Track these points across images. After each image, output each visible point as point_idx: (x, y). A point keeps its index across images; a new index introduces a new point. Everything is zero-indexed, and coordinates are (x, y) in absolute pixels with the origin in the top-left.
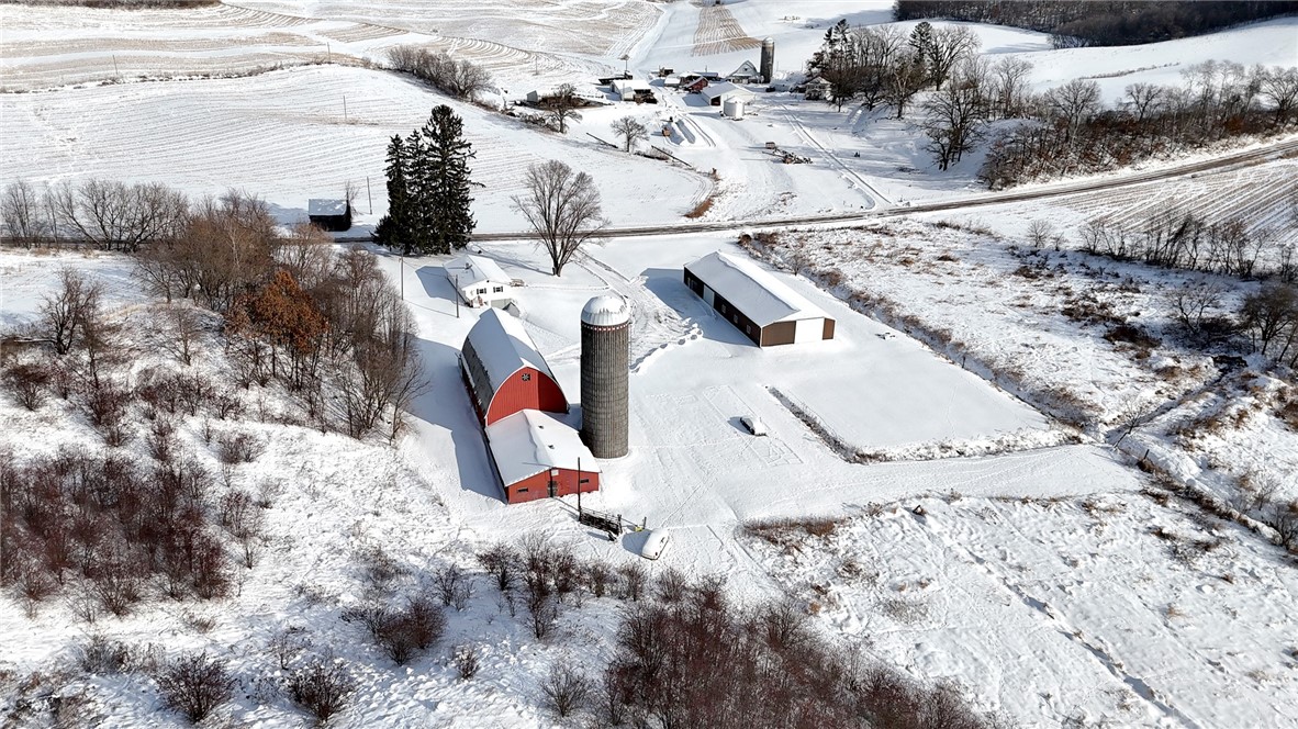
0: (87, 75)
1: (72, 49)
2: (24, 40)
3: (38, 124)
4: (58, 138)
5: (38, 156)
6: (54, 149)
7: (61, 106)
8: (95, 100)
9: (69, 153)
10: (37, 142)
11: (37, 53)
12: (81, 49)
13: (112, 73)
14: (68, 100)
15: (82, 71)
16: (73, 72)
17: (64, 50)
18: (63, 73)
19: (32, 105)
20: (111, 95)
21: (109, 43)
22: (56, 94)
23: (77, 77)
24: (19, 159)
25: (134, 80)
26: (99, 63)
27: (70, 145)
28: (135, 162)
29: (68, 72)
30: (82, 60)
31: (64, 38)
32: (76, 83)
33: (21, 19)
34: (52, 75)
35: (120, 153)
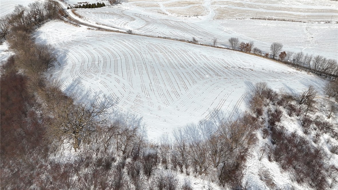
0: (323, 20)
1: (321, 12)
2: (310, 8)
3: (306, 32)
4: (309, 36)
5: (303, 40)
6: (307, 39)
7: (313, 27)
8: (322, 27)
9: (310, 41)
10: (304, 37)
11: (312, 12)
12: (323, 12)
13: (329, 20)
14: (315, 26)
15: (322, 18)
16: (319, 18)
17: (319, 12)
18: (316, 18)
19: (306, 26)
20: (326, 27)
21: (332, 11)
22: (313, 24)
23: (320, 20)
24: (298, 41)
25: (335, 23)
26: (326, 17)
27: (311, 39)
28: (326, 47)
29: (318, 18)
30: (322, 15)
31: (321, 8)
32: (319, 22)
33: (312, 3)
34: (314, 19)
35: (323, 44)
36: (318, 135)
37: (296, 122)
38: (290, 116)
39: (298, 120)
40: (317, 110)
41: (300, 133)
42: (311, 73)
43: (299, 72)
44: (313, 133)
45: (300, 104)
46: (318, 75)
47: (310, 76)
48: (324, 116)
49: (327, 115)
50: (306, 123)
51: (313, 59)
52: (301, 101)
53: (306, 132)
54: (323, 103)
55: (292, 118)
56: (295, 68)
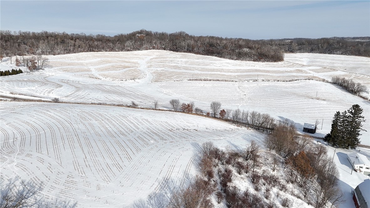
0: (251, 79)
1: (248, 72)
2: (238, 69)
3: (238, 90)
4: (242, 94)
5: (238, 98)
6: (241, 97)
7: (244, 86)
8: (251, 85)
9: (244, 98)
10: (238, 94)
11: (241, 72)
12: (250, 72)
13: (256, 78)
14: (246, 85)
15: (250, 77)
16: (247, 78)
17: (246, 72)
18: (245, 78)
19: (238, 85)
20: (255, 84)
21: (256, 71)
22: (243, 83)
23: (248, 79)
24: (234, 99)
25: (261, 81)
26: (253, 76)
27: (244, 96)
28: (258, 103)
29: (246, 78)
30: (250, 75)
31: (247, 69)
32: (248, 80)
33: (239, 64)
34: (243, 78)
35: (255, 100)
36: (268, 190)
37: (246, 180)
38: (240, 174)
39: (248, 177)
40: (262, 165)
41: (252, 191)
42: (250, 128)
43: (239, 128)
44: (263, 188)
45: (247, 160)
46: (256, 129)
47: (250, 131)
48: (270, 169)
49: (272, 168)
50: (255, 179)
51: (249, 115)
52: (247, 157)
53: (257, 189)
54: (266, 157)
55: (242, 176)
56: (235, 124)
